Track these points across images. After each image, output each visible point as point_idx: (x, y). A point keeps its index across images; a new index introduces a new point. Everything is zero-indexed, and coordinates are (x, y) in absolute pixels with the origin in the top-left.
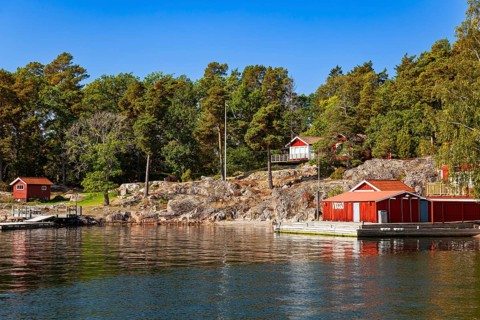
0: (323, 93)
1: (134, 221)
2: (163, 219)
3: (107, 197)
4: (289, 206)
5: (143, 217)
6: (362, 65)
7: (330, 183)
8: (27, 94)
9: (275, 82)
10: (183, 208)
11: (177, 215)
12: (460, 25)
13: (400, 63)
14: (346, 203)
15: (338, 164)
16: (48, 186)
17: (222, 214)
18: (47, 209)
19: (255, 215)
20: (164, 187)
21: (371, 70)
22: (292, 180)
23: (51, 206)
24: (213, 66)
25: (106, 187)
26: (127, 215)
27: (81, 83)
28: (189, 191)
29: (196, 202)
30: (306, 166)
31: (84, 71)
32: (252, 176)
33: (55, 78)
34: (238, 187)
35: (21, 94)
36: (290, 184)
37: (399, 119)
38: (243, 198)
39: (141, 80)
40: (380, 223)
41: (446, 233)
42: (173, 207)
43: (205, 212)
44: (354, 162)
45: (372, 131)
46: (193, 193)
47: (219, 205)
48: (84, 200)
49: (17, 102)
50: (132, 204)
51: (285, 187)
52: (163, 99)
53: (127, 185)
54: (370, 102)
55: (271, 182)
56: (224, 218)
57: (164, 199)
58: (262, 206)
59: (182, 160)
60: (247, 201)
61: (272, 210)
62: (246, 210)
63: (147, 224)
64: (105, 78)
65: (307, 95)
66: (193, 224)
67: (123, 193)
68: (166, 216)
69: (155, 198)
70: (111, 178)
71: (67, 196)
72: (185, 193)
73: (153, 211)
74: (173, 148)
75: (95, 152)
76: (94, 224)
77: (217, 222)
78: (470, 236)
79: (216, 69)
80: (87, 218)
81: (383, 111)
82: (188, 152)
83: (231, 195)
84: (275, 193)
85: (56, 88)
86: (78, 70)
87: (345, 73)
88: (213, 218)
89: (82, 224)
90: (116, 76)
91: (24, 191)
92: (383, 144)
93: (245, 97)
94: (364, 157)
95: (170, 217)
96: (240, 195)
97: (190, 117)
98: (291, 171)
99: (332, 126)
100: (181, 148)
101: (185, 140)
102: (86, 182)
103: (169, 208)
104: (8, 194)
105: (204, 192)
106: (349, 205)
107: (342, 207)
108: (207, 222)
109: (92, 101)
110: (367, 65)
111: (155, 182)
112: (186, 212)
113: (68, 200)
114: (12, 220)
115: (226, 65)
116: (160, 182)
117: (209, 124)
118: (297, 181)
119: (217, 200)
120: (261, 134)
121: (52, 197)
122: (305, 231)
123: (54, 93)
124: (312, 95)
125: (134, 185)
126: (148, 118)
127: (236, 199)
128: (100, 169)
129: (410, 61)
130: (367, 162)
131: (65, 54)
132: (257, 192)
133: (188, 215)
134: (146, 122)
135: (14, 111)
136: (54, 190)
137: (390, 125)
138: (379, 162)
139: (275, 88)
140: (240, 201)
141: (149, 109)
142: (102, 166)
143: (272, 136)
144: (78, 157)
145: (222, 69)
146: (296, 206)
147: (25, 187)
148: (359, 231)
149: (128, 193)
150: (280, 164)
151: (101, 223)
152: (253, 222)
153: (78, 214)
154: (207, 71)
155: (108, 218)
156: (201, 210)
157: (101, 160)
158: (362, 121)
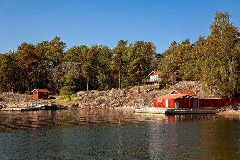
0: (168, 53)
1: (80, 108)
2: (93, 107)
3: (70, 97)
4: (145, 101)
5: (84, 106)
6: (185, 41)
7: (164, 91)
8: (40, 55)
9: (148, 48)
10: (101, 102)
11: (98, 105)
12: (212, 24)
13: (198, 40)
14: (163, 100)
15: (169, 83)
16: (47, 93)
17: (117, 104)
18: (45, 102)
19: (131, 105)
20: (96, 93)
21: (189, 43)
22: (149, 90)
23: (47, 101)
24: (122, 42)
25: (69, 93)
26: (78, 105)
27: (64, 49)
28: (105, 95)
29: (107, 100)
30: (156, 84)
31: (65, 44)
32: (133, 89)
33: (53, 47)
34: (125, 93)
35: (38, 54)
36: (148, 92)
37: (194, 64)
38: (127, 98)
39: (90, 48)
40: (176, 108)
41: (204, 113)
42: (97, 102)
43: (110, 104)
44: (175, 82)
45: (183, 69)
46: (106, 96)
47: (117, 101)
48: (61, 99)
49: (36, 57)
50: (80, 100)
51: (146, 93)
52: (95, 56)
53: (81, 92)
54: (182, 57)
55: (140, 91)
56: (118, 106)
57: (94, 98)
58: (134, 101)
59: (105, 82)
60: (128, 99)
61: (138, 103)
62: (127, 103)
63: (86, 109)
64: (75, 47)
65: (162, 54)
66: (105, 109)
67: (79, 95)
68: (93, 106)
69: (90, 98)
70: (72, 90)
71: (55, 97)
72: (103, 96)
73: (88, 103)
74: (101, 77)
75: (65, 79)
76: (63, 109)
77: (115, 108)
78: (215, 114)
79: (123, 43)
80: (61, 106)
81: (188, 60)
82: (108, 78)
83: (122, 96)
84: (140, 96)
85: (52, 52)
86: (63, 44)
87: (178, 44)
88: (113, 106)
89: (58, 109)
90: (79, 46)
91: (37, 95)
92: (187, 75)
93: (133, 55)
94: (179, 80)
95: (95, 106)
96: (126, 96)
97: (108, 64)
98: (149, 86)
99: (166, 67)
100: (105, 77)
101: (106, 73)
102: (61, 91)
103: (95, 102)
104: (31, 96)
105: (111, 95)
106: (164, 100)
107: (161, 102)
108: (111, 108)
109: (69, 57)
110: (187, 41)
111: (92, 91)
112: (102, 104)
113: (56, 98)
114: (30, 107)
115: (127, 41)
116: (94, 91)
117: (114, 66)
118: (151, 91)
119: (116, 98)
120: (135, 70)
121: (49, 98)
122: (145, 112)
123: (52, 54)
124: (164, 54)
125: (84, 93)
126: (88, 64)
127: (124, 98)
128: (67, 86)
129: (202, 39)
130: (180, 82)
131: (57, 38)
132: (133, 95)
133: (103, 105)
134: (87, 66)
135: (34, 62)
136: (51, 94)
137: (191, 67)
138: (185, 82)
139: (148, 51)
140: (126, 99)
141: (89, 60)
142: (68, 84)
143: (140, 71)
144: (58, 80)
145: (126, 43)
146: (148, 101)
147: (38, 93)
148: (166, 112)
149: (81, 96)
150: (146, 83)
151: (66, 108)
152: (130, 108)
153: (57, 104)
154: (119, 44)
155: (69, 106)
156: (108, 103)
157: (68, 82)
158: (179, 65)
